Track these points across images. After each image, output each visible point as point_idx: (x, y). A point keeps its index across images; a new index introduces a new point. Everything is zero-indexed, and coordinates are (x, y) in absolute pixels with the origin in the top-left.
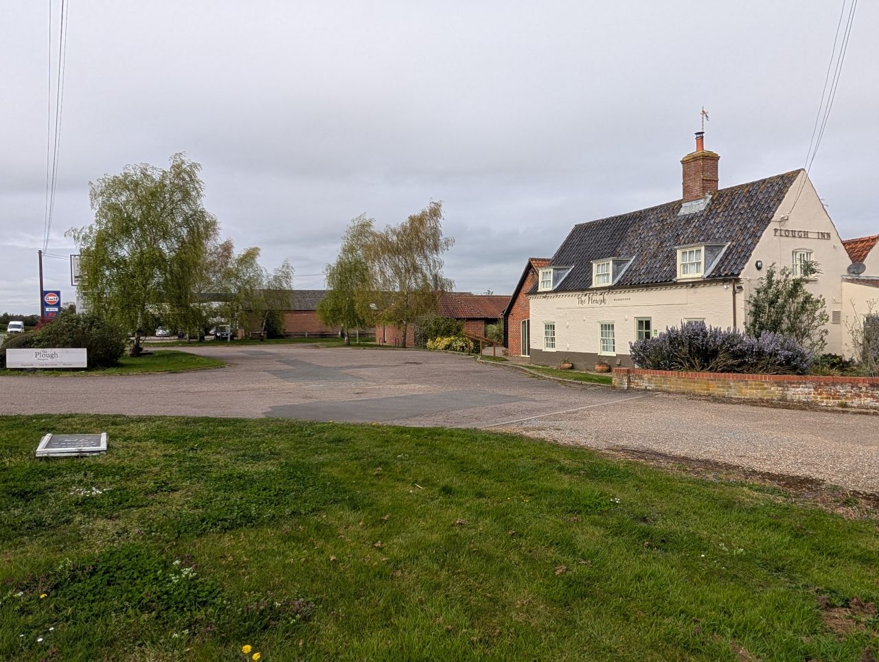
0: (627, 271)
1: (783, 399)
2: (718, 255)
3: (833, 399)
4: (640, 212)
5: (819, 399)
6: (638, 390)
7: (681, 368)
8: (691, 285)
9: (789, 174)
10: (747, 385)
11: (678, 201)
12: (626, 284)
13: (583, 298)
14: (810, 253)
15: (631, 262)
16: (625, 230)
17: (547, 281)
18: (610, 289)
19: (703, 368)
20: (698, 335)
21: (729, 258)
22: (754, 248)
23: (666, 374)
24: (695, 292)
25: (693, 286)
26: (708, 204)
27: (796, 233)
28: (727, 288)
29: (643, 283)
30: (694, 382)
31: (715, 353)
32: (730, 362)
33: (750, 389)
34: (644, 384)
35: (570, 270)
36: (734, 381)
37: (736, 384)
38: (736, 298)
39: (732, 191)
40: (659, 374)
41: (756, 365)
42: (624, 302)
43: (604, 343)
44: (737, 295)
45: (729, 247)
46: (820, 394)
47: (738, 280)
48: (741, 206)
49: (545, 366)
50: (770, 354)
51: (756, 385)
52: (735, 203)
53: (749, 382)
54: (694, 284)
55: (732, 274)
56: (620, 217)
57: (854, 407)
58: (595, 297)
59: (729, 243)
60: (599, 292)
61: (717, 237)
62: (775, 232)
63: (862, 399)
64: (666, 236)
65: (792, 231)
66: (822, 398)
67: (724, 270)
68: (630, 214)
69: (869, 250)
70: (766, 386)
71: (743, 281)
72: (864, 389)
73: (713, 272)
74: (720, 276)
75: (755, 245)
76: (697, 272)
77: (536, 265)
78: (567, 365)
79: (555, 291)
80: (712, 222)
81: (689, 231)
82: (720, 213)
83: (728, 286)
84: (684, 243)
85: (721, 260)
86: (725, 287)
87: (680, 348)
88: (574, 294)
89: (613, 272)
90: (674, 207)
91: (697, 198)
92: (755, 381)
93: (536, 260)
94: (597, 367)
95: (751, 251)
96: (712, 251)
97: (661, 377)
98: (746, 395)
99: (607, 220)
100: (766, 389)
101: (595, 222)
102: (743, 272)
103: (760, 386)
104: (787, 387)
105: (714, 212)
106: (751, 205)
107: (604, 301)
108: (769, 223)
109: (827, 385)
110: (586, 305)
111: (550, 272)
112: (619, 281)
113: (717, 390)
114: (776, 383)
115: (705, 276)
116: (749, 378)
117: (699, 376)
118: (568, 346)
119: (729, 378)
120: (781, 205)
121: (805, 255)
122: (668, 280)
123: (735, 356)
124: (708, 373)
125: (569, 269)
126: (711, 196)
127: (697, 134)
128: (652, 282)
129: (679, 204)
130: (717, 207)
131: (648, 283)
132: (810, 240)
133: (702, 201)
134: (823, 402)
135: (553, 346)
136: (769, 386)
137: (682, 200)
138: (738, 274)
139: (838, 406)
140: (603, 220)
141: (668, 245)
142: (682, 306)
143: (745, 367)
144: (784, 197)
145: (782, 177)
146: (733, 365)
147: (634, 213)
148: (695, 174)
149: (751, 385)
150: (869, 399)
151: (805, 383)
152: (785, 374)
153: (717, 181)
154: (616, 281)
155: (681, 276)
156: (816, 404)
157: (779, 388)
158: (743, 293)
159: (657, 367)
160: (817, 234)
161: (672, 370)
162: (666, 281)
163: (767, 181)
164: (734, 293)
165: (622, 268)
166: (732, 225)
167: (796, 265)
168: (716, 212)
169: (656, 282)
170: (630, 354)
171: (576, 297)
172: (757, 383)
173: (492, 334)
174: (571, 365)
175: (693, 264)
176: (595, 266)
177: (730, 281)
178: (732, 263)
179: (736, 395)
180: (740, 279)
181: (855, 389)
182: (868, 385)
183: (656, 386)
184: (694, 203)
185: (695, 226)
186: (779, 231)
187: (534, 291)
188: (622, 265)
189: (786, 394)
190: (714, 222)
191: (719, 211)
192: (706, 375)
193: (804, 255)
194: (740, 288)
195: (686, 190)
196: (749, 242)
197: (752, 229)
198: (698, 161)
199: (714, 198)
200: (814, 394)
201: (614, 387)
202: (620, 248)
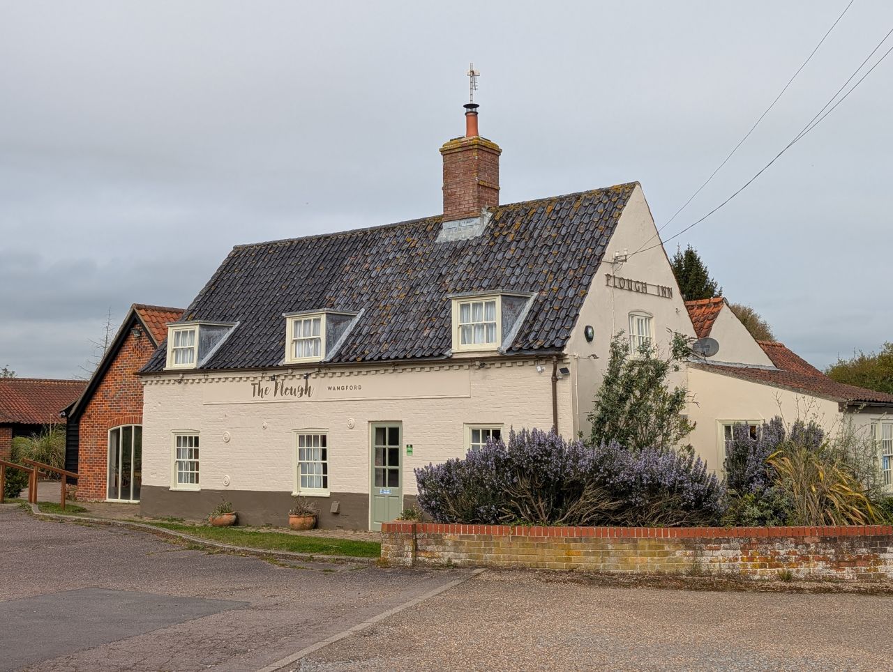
0: (351, 334)
1: (695, 571)
2: (519, 313)
3: (770, 567)
4: (364, 232)
5: (750, 569)
6: (434, 566)
7: (515, 519)
8: (478, 363)
9: (617, 189)
10: (636, 547)
11: (434, 218)
12: (355, 360)
13: (264, 385)
14: (650, 318)
15: (357, 320)
16: (339, 262)
17: (185, 351)
18: (320, 367)
19: (553, 517)
20: (549, 454)
21: (541, 319)
22: (581, 305)
23: (488, 532)
24: (484, 378)
25: (482, 366)
26: (488, 227)
27: (633, 283)
28: (542, 371)
29: (388, 358)
30: (544, 546)
31: (576, 489)
32: (605, 505)
33: (641, 555)
34: (445, 554)
35: (232, 331)
36: (615, 542)
37: (619, 547)
38: (558, 389)
39: (525, 210)
40: (474, 533)
41: (647, 508)
42: (348, 395)
43: (303, 471)
44: (559, 383)
45: (536, 301)
46: (751, 559)
47: (561, 358)
48: (546, 234)
49: (174, 520)
50: (671, 490)
51: (650, 547)
52: (535, 228)
53: (640, 543)
54: (483, 362)
55: (552, 346)
56: (326, 237)
57: (801, 579)
58: (288, 383)
59: (536, 294)
60: (297, 373)
61: (512, 283)
62: (608, 280)
63: (812, 564)
64: (420, 276)
65: (628, 280)
66: (754, 566)
67: (536, 339)
68: (345, 233)
69: (713, 320)
70: (666, 548)
71: (570, 359)
72: (813, 547)
73: (516, 342)
74: (530, 349)
75: (583, 298)
76: (488, 342)
77: (147, 318)
78: (227, 518)
79: (204, 370)
80: (499, 256)
81: (460, 269)
82: (510, 243)
83: (544, 368)
84: (455, 290)
85: (526, 321)
86: (539, 368)
87: (515, 480)
88: (244, 375)
89: (328, 337)
90: (429, 227)
91: (468, 216)
92: (649, 540)
93: (146, 308)
94: (295, 520)
95: (578, 309)
96: (511, 306)
97: (479, 538)
98: (634, 568)
99: (300, 241)
100: (666, 554)
101: (275, 243)
102: (569, 343)
103: (658, 550)
104: (701, 549)
105: (500, 241)
106: (563, 232)
107: (307, 390)
108: (599, 264)
109: (761, 542)
110: (270, 397)
111: (193, 332)
112: (339, 354)
113: (585, 560)
114: (683, 542)
115: (504, 349)
116: (639, 535)
117: (552, 534)
118: (228, 477)
119: (605, 534)
120: (613, 236)
121: (644, 321)
122: (436, 354)
123: (615, 493)
124: (565, 527)
125: (229, 327)
126: (490, 215)
127: (467, 106)
128: (405, 357)
129: (435, 224)
130: (505, 233)
131: (397, 358)
132: (648, 295)
133: (477, 220)
134: (755, 573)
135: (195, 478)
136: (672, 549)
137: (443, 216)
138: (562, 347)
139: (777, 580)
140: (292, 242)
141: (425, 292)
142: (460, 401)
143: (628, 513)
144: (616, 224)
145: (606, 192)
146: (608, 511)
147: (353, 232)
148: (465, 174)
149: (643, 548)
150: (820, 563)
151: (728, 541)
152: (692, 525)
153: (497, 190)
154: (332, 353)
155: (458, 347)
156: (746, 578)
157: (689, 552)
158: (569, 381)
159: (472, 518)
160: (656, 289)
161: (497, 523)
162: (431, 355)
163: (583, 196)
164: (555, 380)
165: (343, 330)
166: (535, 263)
167: (634, 336)
168: (504, 241)
169: (414, 357)
170: (418, 494)
171: (249, 382)
172: (653, 543)
173: (31, 455)
174: (234, 517)
175: (481, 327)
176: (290, 323)
177: (548, 359)
178: (547, 328)
179: (617, 568)
180: (566, 355)
181: (800, 547)
182: (818, 540)
183: (471, 557)
184: (463, 223)
185: (470, 262)
186: (612, 279)
187: (156, 369)
188: (342, 324)
189: (700, 562)
190: (504, 258)
191: (509, 239)
192: (561, 531)
193: (642, 320)
194: (565, 371)
195: (449, 198)
196: (571, 293)
197: (572, 273)
198: (469, 153)
199: (497, 218)
200: (742, 559)
201: (385, 564)
202: (330, 294)
